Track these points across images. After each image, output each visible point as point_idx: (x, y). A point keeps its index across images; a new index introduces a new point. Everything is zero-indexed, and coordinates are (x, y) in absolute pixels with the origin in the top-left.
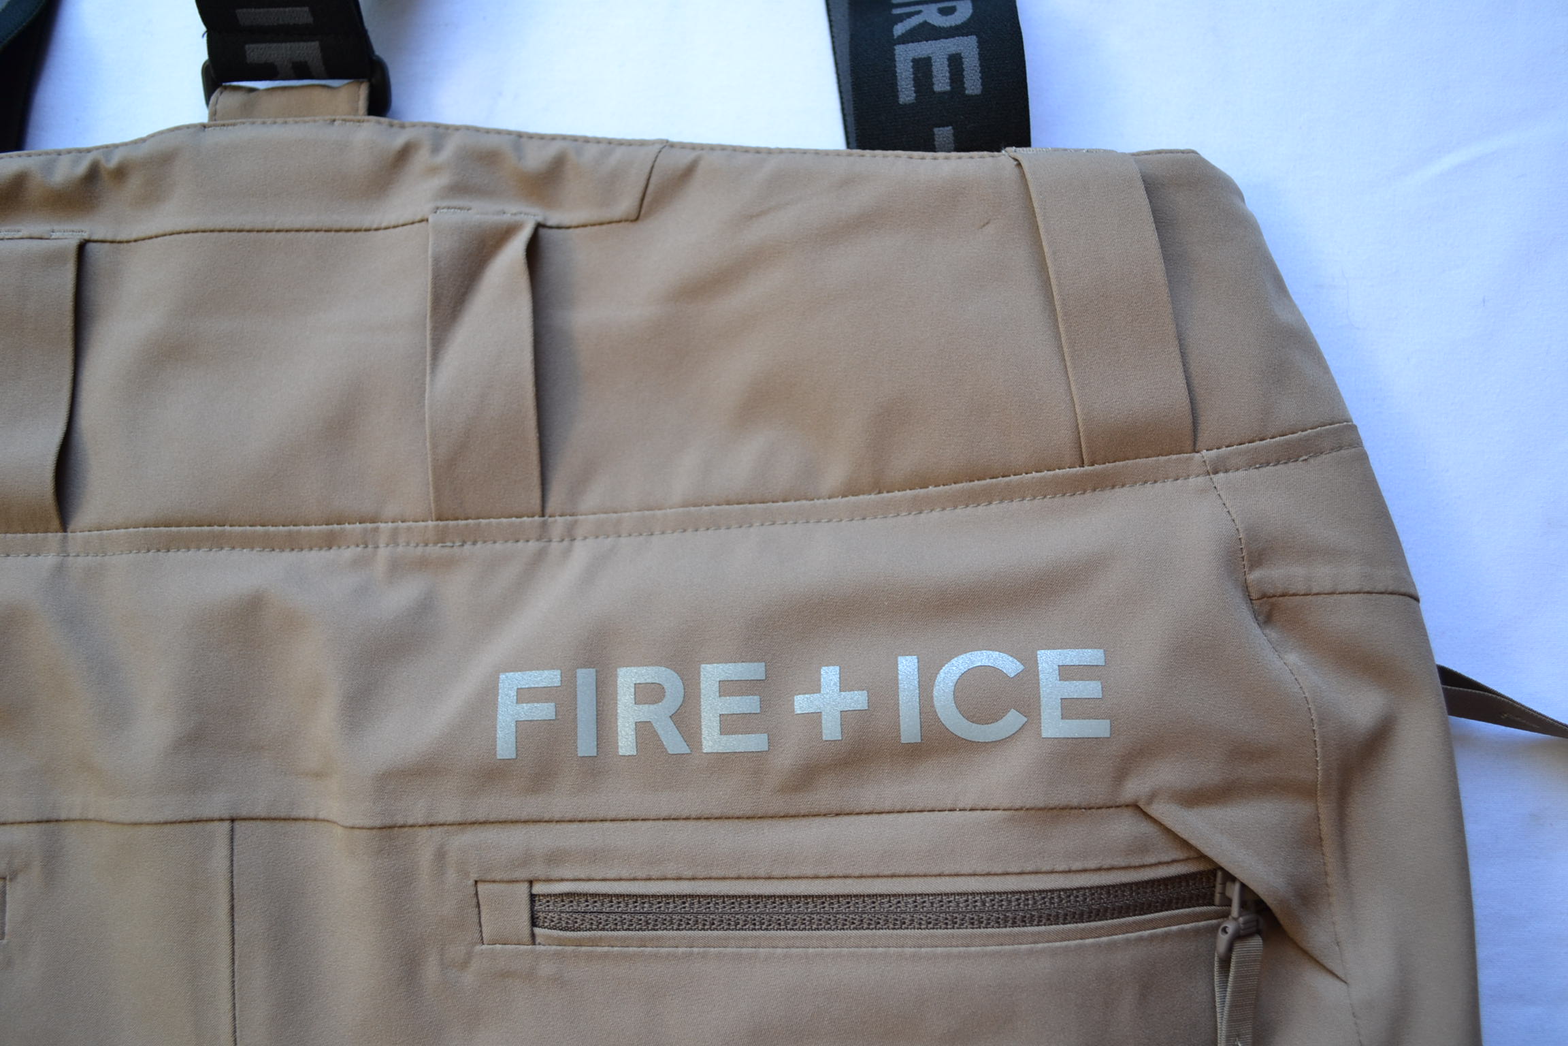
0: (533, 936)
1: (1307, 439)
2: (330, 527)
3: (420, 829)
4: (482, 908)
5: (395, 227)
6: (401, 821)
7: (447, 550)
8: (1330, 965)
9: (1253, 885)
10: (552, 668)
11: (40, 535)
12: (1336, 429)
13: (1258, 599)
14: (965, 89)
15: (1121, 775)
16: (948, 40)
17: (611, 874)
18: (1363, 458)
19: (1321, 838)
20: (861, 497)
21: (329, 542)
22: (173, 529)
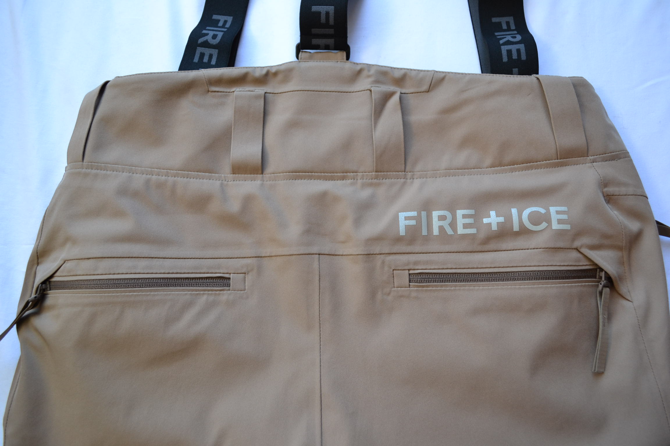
0: (409, 285)
1: (617, 154)
2: (344, 174)
3: (377, 255)
4: (394, 277)
5: (358, 92)
6: (372, 253)
7: (378, 181)
8: (627, 298)
9: (608, 272)
10: (414, 211)
11: (255, 175)
12: (625, 152)
13: (606, 196)
14: (521, 58)
15: (573, 240)
16: (516, 45)
17: (432, 268)
18: (631, 160)
19: (623, 262)
20: (496, 168)
21: (343, 178)
22: (297, 173)
